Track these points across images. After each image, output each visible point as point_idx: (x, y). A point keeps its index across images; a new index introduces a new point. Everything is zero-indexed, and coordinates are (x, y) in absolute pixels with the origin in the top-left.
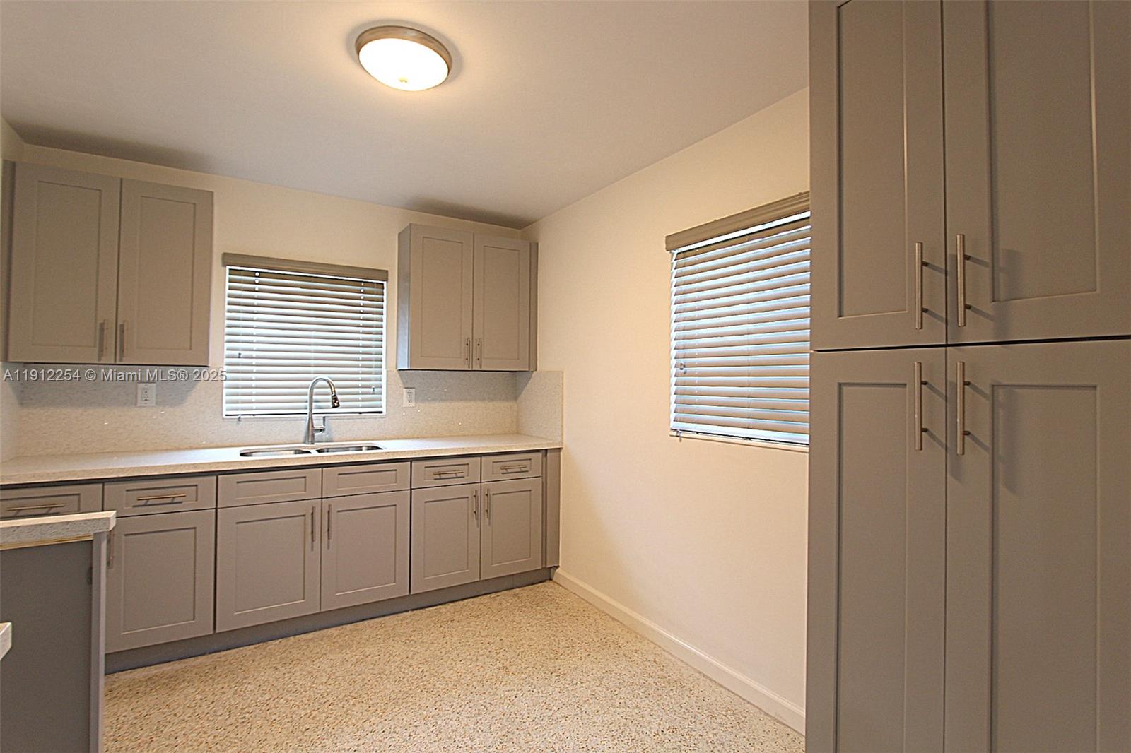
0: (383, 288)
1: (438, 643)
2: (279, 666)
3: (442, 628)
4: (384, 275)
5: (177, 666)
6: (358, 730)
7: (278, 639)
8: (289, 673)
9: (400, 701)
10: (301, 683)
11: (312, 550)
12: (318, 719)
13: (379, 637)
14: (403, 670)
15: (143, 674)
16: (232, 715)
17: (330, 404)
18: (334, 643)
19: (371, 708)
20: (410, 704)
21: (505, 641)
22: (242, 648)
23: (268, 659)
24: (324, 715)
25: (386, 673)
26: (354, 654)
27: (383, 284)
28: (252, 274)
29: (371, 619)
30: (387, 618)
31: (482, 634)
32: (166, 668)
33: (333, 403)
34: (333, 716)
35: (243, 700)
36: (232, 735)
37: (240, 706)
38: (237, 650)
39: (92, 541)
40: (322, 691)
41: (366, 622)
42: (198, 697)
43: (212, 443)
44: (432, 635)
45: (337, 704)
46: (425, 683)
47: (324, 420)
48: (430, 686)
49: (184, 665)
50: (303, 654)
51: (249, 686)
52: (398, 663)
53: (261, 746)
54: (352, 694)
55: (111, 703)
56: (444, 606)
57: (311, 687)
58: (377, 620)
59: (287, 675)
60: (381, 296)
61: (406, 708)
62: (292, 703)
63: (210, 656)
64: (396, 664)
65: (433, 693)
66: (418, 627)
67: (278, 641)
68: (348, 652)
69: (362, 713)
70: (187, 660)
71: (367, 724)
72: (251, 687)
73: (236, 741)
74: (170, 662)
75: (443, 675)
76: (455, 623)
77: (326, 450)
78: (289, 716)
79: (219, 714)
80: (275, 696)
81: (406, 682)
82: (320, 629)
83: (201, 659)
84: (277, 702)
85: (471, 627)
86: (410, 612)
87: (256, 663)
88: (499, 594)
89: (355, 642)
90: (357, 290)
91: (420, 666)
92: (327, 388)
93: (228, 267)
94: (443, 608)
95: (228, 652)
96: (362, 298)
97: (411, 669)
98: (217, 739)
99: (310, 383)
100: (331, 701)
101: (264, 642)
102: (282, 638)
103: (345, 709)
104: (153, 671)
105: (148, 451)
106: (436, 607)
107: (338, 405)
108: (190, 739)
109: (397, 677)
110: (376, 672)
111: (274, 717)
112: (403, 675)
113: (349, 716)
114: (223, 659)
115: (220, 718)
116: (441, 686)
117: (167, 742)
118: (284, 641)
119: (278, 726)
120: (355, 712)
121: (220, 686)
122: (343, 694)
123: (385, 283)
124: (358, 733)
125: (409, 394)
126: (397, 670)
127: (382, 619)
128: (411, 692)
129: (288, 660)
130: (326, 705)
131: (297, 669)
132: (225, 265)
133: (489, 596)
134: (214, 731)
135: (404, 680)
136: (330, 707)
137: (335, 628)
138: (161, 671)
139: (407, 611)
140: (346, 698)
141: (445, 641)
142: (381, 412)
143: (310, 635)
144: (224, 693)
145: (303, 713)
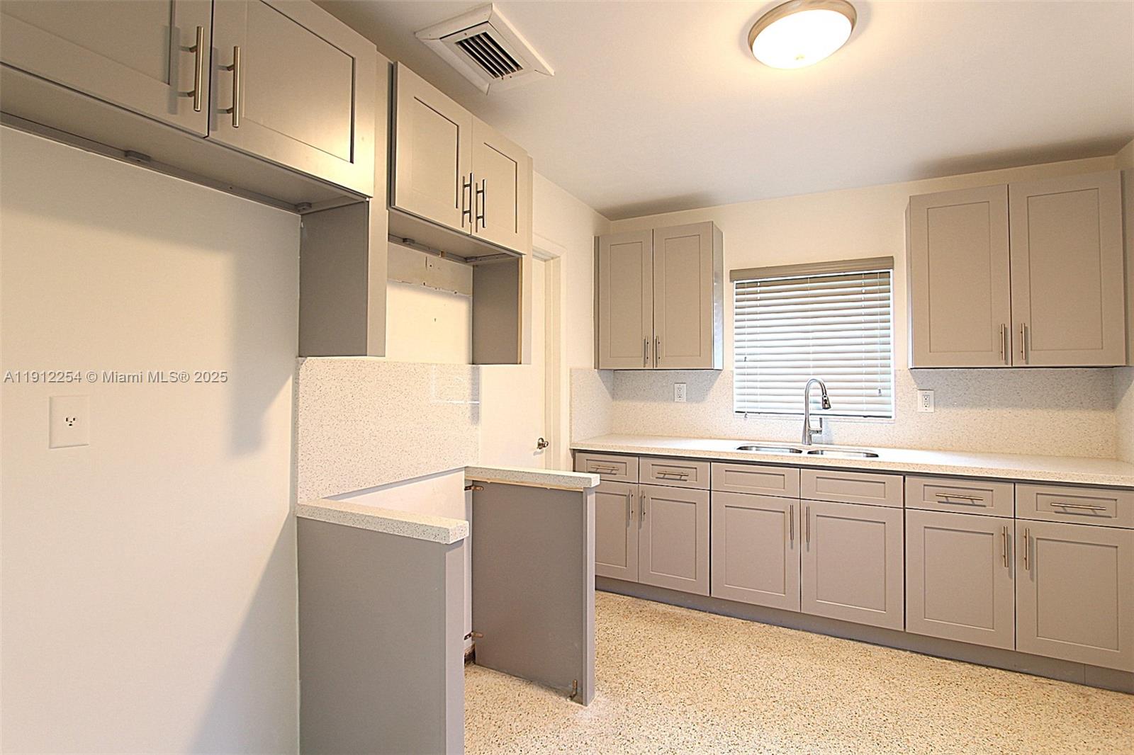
0: (889, 277)
1: (924, 700)
2: (752, 647)
3: (940, 687)
4: (889, 261)
5: (684, 612)
6: (786, 738)
7: (764, 623)
8: (757, 656)
9: (842, 737)
10: (761, 669)
11: (792, 547)
12: (758, 707)
13: (858, 663)
14: (864, 708)
15: (664, 608)
16: (699, 668)
17: (820, 406)
18: (809, 648)
19: (810, 726)
20: (852, 745)
21: (1026, 745)
22: (733, 619)
23: (747, 636)
24: (765, 707)
25: (844, 701)
26: (823, 667)
27: (889, 272)
28: (755, 284)
29: (859, 641)
30: (877, 648)
31: (993, 719)
32: (678, 610)
33: (823, 405)
34: (772, 712)
35: (712, 660)
36: (691, 683)
37: (708, 663)
38: (729, 618)
39: (582, 492)
40: (774, 686)
41: (852, 642)
42: (685, 642)
43: (725, 435)
44: (921, 689)
45: (781, 705)
46: (882, 734)
47: (821, 422)
48: (885, 740)
49: (689, 614)
50: (777, 646)
51: (722, 651)
52: (863, 698)
53: (705, 703)
54: (800, 703)
55: (637, 620)
56: (957, 664)
57: (767, 677)
58: (865, 645)
59: (754, 657)
60: (888, 286)
61: (844, 747)
62: (746, 682)
63: (708, 614)
64: (860, 699)
65: (885, 749)
66: (908, 671)
67: (762, 625)
68: (818, 663)
69: (798, 725)
70: (692, 611)
71: (797, 738)
72: (723, 653)
73: (691, 688)
74: (682, 607)
75: (909, 737)
76: (961, 689)
77: (820, 452)
78: (738, 691)
79: (691, 662)
80: (736, 670)
81: (861, 721)
82: (803, 630)
83: (702, 614)
84: (735, 675)
85: (981, 703)
86: (908, 652)
87: (737, 636)
88: (1052, 681)
89: (830, 657)
90: (859, 283)
91: (886, 713)
92: (818, 389)
93: (735, 282)
94: (954, 666)
95: (722, 617)
96: (864, 291)
97: (874, 711)
98: (681, 679)
99: (804, 384)
100: (777, 699)
101: (751, 621)
102: (767, 624)
103: (785, 713)
104: (669, 609)
105: (665, 436)
106: (945, 661)
107: (830, 407)
108: (665, 669)
109: (853, 712)
110: (834, 695)
111: (726, 686)
112: (861, 713)
113: (786, 722)
114: (716, 621)
115: (690, 665)
116: (899, 748)
117: (651, 664)
118: (767, 627)
119: (725, 695)
120: (793, 721)
121: (703, 641)
122: (791, 699)
123: (891, 271)
124: (785, 741)
125: (926, 398)
126: (858, 704)
127: (872, 646)
128: (860, 734)
129: (762, 644)
130: (772, 700)
131: (765, 656)
132: (732, 281)
133: (1034, 678)
134: (682, 673)
135: (859, 718)
136: (774, 704)
137: (818, 635)
138: (674, 611)
139: (905, 650)
140: (792, 704)
141: (935, 703)
142: (890, 417)
143: (792, 632)
144: (702, 647)
145: (749, 695)
